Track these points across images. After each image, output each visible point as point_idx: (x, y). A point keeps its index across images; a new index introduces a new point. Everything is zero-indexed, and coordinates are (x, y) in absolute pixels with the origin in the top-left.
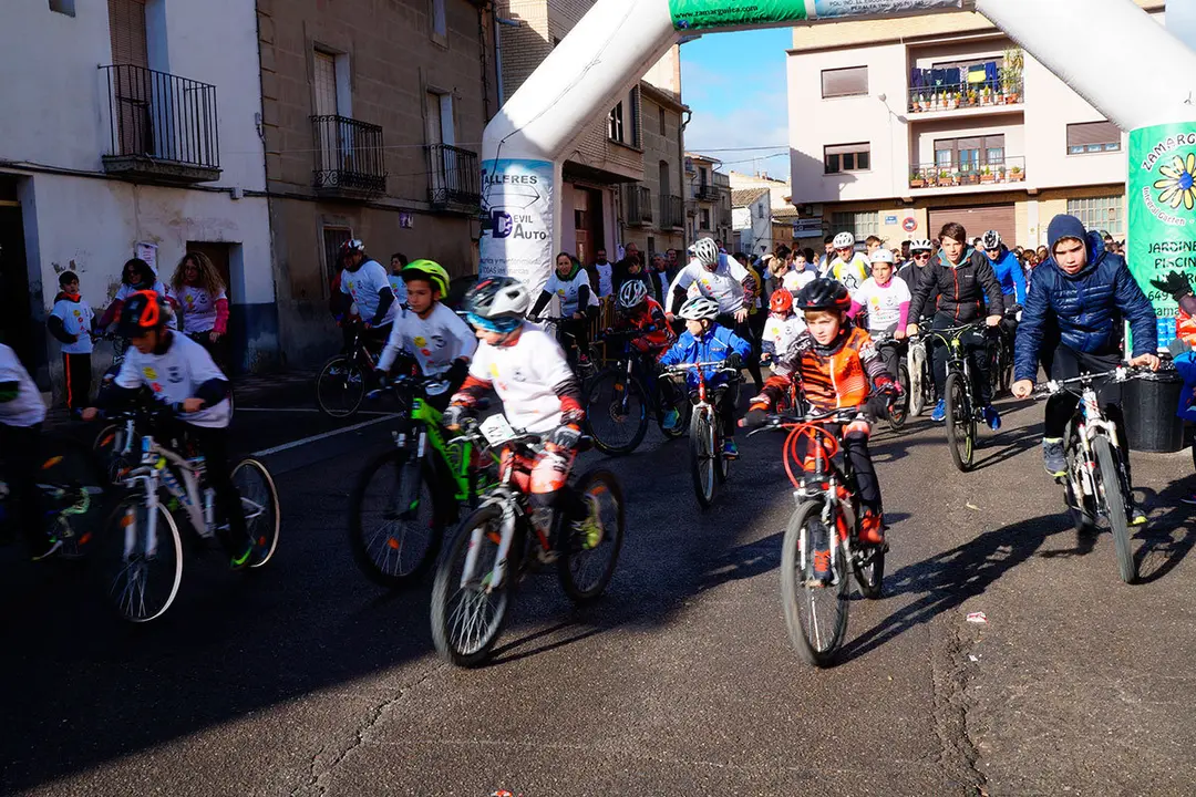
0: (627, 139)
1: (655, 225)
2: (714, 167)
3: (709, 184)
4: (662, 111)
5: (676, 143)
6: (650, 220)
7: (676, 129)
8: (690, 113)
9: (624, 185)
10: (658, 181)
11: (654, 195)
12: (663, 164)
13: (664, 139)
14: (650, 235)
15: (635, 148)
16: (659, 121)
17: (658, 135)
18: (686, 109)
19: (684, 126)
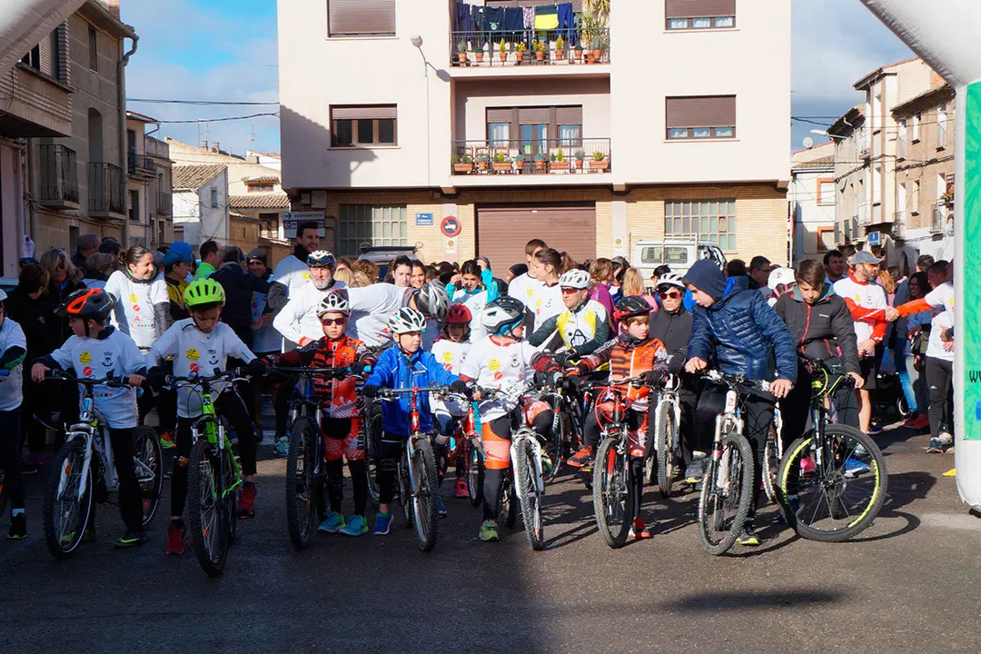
0: (46, 66)
1: (81, 208)
2: (148, 128)
3: (140, 151)
4: (92, 32)
5: (114, 84)
6: (75, 200)
7: (113, 62)
8: (135, 39)
9: (35, 141)
10: (86, 140)
11: (81, 162)
12: (94, 115)
13: (95, 75)
14: (74, 223)
15: (57, 82)
16: (87, 46)
17: (87, 70)
18: (128, 32)
19: (125, 58)
